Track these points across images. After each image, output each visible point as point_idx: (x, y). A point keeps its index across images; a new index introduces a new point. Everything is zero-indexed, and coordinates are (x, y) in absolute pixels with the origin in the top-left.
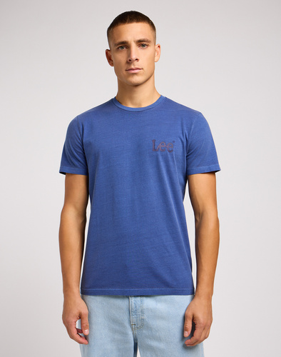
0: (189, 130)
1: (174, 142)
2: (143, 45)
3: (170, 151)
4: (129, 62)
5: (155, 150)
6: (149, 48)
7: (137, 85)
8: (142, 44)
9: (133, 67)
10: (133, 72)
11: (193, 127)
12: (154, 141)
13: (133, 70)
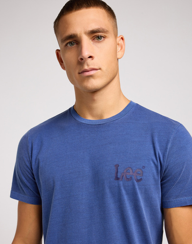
0: (165, 150)
1: (144, 167)
2: (99, 38)
3: (138, 181)
4: (81, 61)
5: (117, 178)
6: (106, 40)
7: (95, 91)
8: (96, 35)
9: (86, 67)
10: (87, 74)
11: (169, 146)
12: (117, 166)
13: (87, 71)
